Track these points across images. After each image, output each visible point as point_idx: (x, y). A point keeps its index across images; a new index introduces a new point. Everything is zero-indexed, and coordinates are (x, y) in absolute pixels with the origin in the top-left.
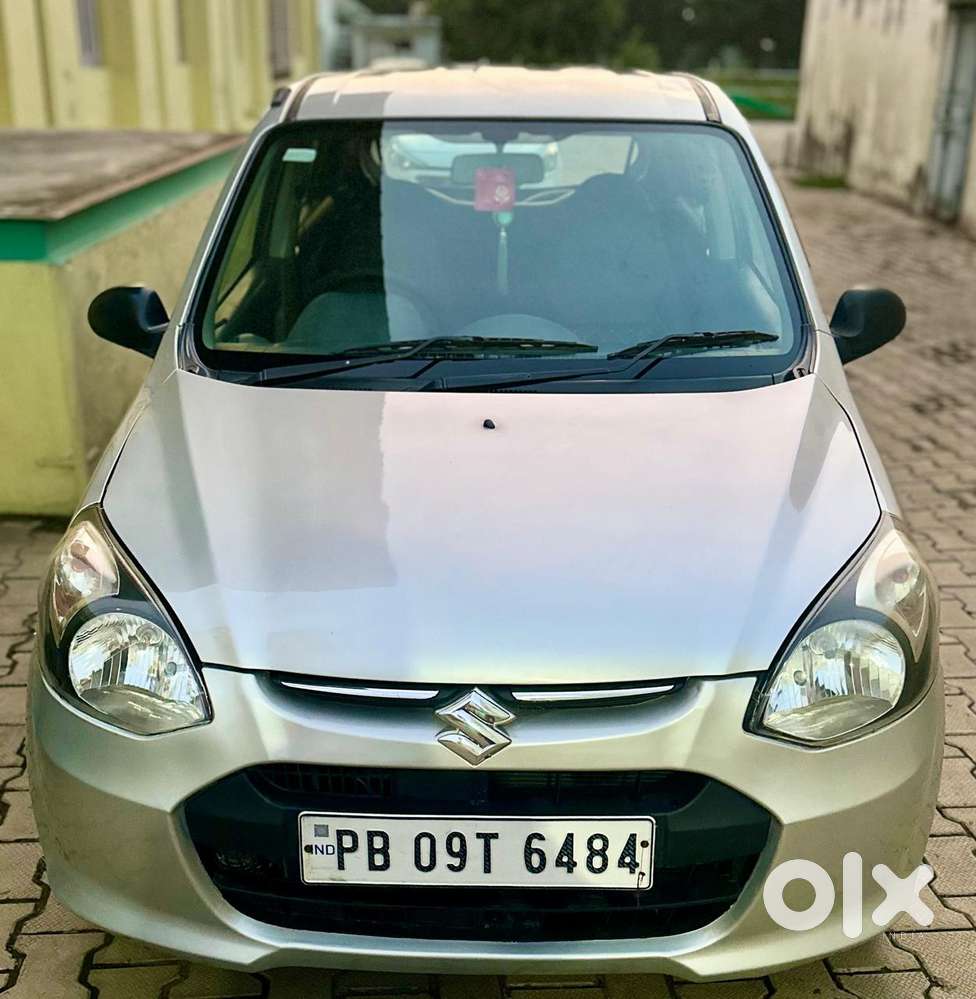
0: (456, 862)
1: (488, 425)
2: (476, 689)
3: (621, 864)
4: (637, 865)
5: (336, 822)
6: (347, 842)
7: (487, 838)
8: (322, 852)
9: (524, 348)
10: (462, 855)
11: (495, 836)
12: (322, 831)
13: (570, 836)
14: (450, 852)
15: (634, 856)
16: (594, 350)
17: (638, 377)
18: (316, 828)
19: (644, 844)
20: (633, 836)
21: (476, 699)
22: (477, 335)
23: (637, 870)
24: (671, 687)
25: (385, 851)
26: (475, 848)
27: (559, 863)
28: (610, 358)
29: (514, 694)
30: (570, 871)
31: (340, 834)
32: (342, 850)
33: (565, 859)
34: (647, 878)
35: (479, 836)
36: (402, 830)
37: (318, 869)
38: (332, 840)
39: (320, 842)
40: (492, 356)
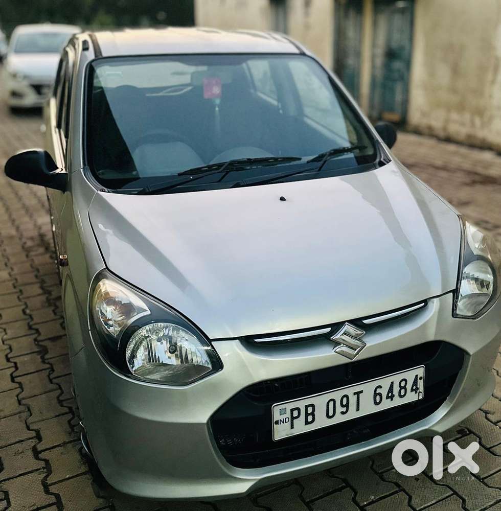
0: (344, 409)
1: (282, 199)
2: (347, 323)
3: (412, 390)
4: (418, 389)
5: (289, 405)
6: (295, 414)
7: (358, 394)
8: (283, 422)
9: (270, 162)
10: (347, 406)
11: (361, 392)
12: (283, 412)
13: (392, 383)
14: (342, 405)
15: (417, 385)
16: (300, 159)
17: (319, 170)
18: (279, 411)
19: (421, 378)
20: (417, 376)
21: (348, 328)
22: (248, 158)
23: (418, 391)
24: (424, 304)
25: (313, 414)
26: (353, 400)
27: (388, 397)
28: (308, 162)
29: (364, 321)
30: (392, 400)
31: (292, 410)
32: (293, 418)
33: (390, 395)
34: (421, 394)
35: (355, 394)
36: (320, 401)
37: (281, 432)
38: (288, 415)
39: (282, 417)
40: (253, 167)
